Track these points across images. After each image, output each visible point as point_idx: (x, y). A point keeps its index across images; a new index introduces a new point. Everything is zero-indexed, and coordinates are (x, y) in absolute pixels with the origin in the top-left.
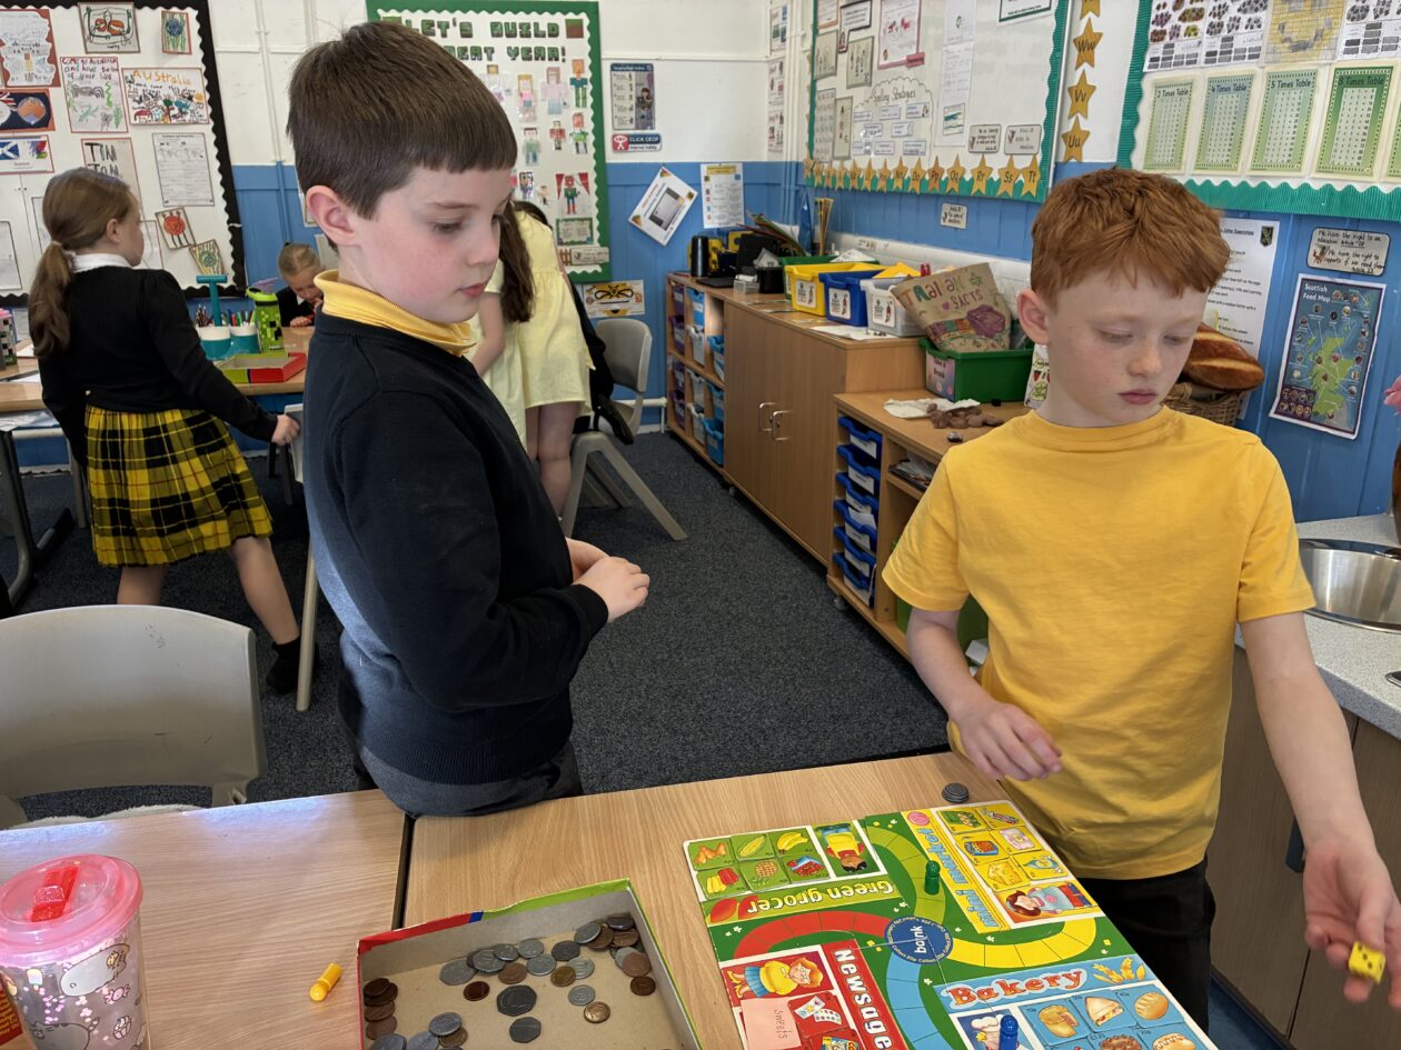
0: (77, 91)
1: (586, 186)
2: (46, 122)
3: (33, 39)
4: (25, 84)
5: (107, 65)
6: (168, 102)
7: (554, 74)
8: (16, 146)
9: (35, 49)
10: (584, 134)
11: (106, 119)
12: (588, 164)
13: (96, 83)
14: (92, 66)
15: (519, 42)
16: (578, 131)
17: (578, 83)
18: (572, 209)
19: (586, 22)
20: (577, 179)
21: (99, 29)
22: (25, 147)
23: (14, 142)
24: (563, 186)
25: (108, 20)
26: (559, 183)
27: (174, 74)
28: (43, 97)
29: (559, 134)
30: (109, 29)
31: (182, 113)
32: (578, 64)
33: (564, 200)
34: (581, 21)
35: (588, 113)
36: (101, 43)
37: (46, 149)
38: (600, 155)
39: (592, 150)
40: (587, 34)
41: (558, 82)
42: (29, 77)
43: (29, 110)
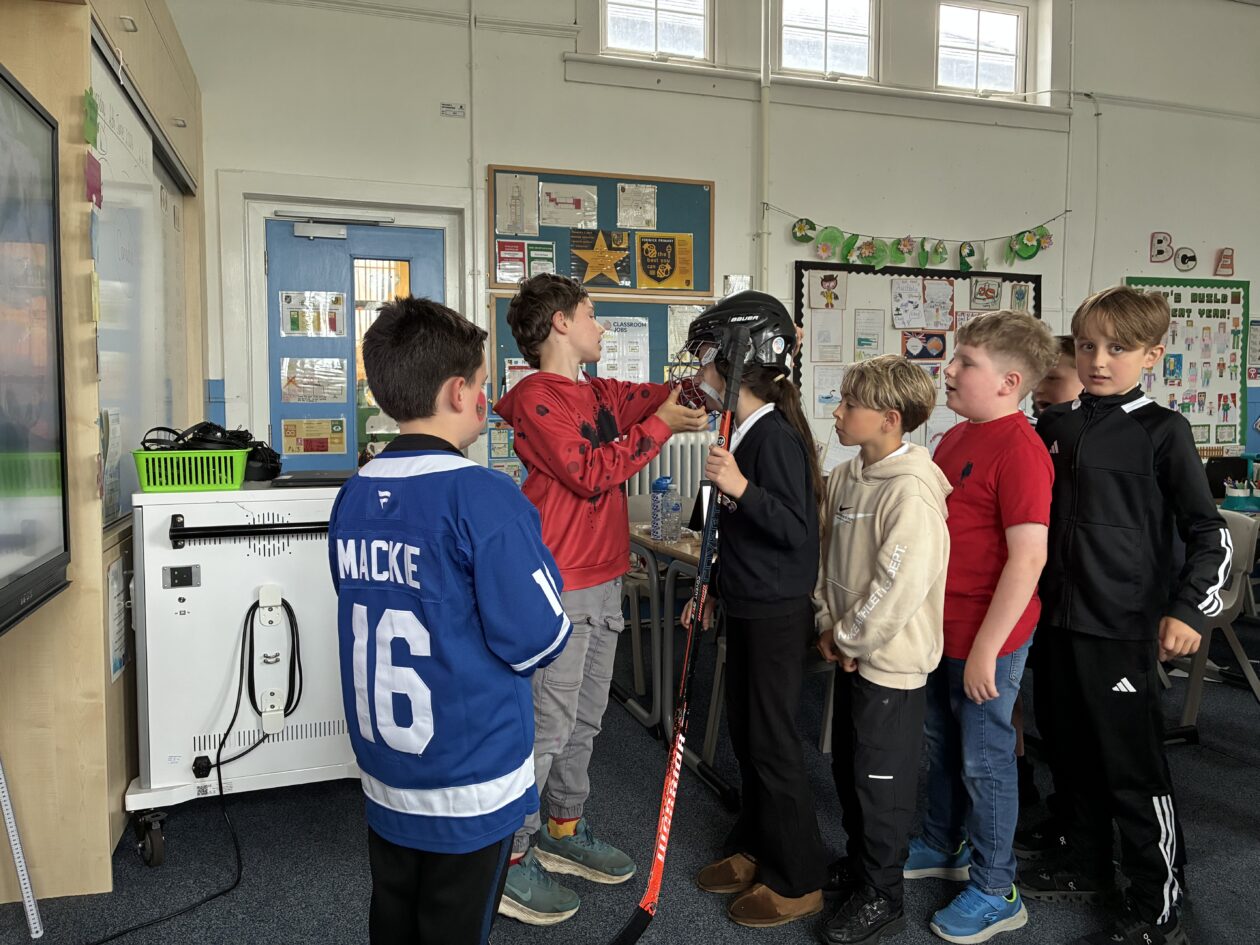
1: (1234, 402)
2: (941, 355)
3: (942, 299)
4: (935, 327)
7: (1223, 326)
9: (942, 305)
10: (1236, 367)
12: (1236, 388)
15: (1206, 306)
16: (1233, 364)
17: (1235, 333)
18: (1225, 418)
19: (1242, 294)
20: (1230, 397)
21: (980, 294)
24: (1222, 403)
25: (987, 288)
26: (1220, 400)
28: (942, 337)
29: (1221, 366)
30: (986, 294)
32: (1236, 320)
33: (1221, 411)
34: (1239, 293)
35: (1239, 353)
36: (980, 303)
38: (1243, 382)
39: (1239, 378)
40: (1242, 301)
41: (1224, 332)
42: (937, 324)
43: (933, 346)
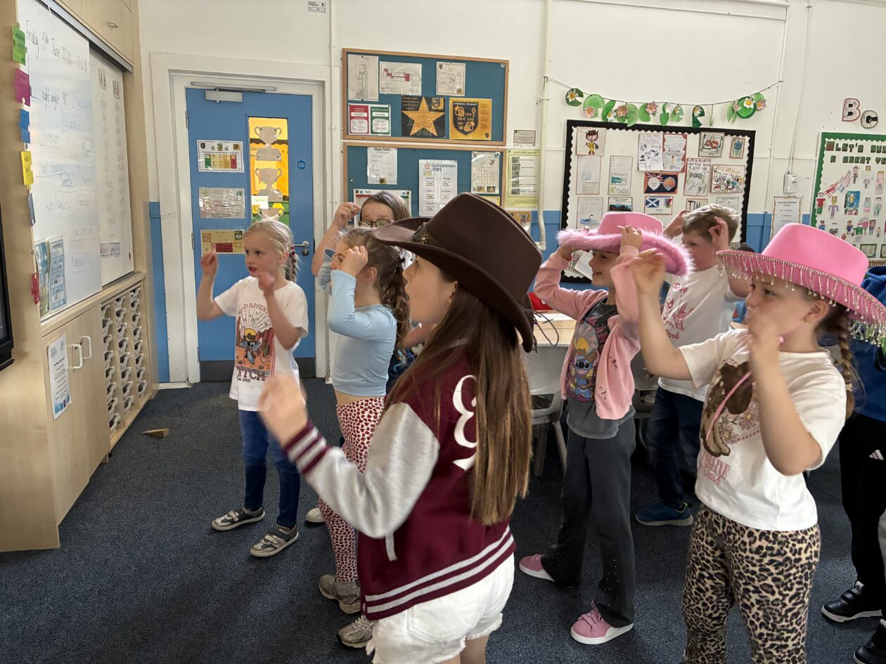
0: (691, 175)
3: (678, 149)
4: (670, 170)
5: (706, 163)
6: (728, 182)
8: (658, 201)
9: (677, 153)
11: (700, 189)
13: (699, 172)
14: (698, 163)
15: (881, 155)
21: (707, 145)
22: (662, 201)
23: (658, 199)
25: (712, 140)
27: (733, 168)
28: (675, 177)
30: (711, 145)
31: (733, 187)
36: (706, 152)
37: (671, 203)
42: (672, 167)
43: (668, 183)
